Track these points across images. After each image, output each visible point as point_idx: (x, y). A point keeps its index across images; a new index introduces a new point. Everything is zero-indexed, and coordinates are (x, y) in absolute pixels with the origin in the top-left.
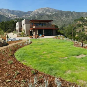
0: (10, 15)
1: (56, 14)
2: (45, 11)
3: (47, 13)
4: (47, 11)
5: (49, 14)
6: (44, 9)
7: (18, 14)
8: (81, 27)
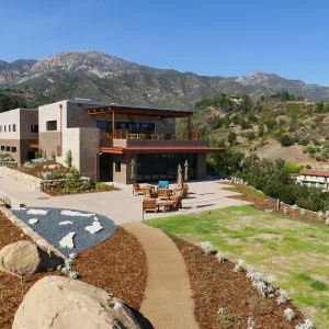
1: (126, 76)
2: (86, 64)
3: (95, 71)
4: (92, 66)
5: (102, 75)
6: (84, 56)
8: (223, 128)
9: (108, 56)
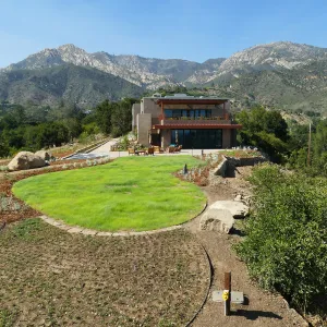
0: (143, 77)
1: (314, 63)
2: (273, 56)
3: (281, 63)
6: (270, 48)
7: (173, 70)
9: (298, 45)
